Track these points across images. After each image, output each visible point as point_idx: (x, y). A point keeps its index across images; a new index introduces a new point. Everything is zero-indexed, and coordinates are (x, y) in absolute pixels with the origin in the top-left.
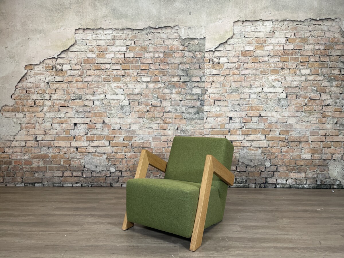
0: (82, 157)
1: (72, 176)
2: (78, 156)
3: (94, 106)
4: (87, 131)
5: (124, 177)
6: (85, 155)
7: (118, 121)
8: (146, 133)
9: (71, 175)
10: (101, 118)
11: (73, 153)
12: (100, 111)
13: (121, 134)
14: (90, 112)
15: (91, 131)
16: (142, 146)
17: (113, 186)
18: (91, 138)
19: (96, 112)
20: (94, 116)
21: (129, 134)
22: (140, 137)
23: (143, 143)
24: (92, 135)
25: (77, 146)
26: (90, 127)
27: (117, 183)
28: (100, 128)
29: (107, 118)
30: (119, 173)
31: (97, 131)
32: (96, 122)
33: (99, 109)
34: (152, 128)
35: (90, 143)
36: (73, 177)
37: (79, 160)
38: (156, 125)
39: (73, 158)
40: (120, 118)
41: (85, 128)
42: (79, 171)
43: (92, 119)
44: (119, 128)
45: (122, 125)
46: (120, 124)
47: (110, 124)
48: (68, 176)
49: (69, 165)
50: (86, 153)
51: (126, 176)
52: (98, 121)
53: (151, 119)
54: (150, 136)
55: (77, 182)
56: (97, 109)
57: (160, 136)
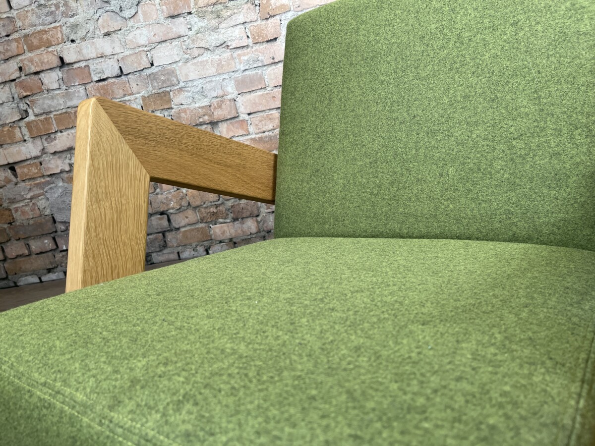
0: (37, 191)
1: (29, 255)
2: (23, 190)
3: (14, 13)
4: (23, 106)
5: (178, 229)
6: (43, 183)
7: (105, 46)
8: (212, 71)
9: (26, 252)
10: (50, 49)
11: (9, 186)
12: (39, 25)
13: (130, 92)
14: (10, 38)
15: (33, 101)
16: (206, 118)
17: (154, 260)
18: (41, 127)
19: (27, 31)
20: (25, 47)
21: (154, 88)
22: (193, 89)
23: (210, 106)
24: (42, 114)
25: (11, 161)
26: (25, 88)
27: (165, 251)
28: (56, 86)
29: (69, 44)
30: (160, 219)
31: (53, 98)
32: (38, 69)
33: (32, 18)
34: (224, 45)
35: (46, 144)
36: (34, 256)
37: (31, 204)
38: (238, 32)
39: (13, 201)
40: (107, 34)
41: (13, 98)
42: (43, 235)
43: (22, 61)
44: (117, 71)
45: (122, 58)
46: (116, 57)
47: (82, 64)
48: (20, 256)
49: (10, 223)
50: (43, 176)
51: (185, 226)
52: (42, 63)
53: (212, 12)
54: (226, 76)
55: (48, 267)
56: (27, 23)
57: (259, 71)
